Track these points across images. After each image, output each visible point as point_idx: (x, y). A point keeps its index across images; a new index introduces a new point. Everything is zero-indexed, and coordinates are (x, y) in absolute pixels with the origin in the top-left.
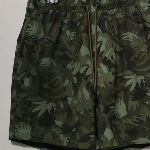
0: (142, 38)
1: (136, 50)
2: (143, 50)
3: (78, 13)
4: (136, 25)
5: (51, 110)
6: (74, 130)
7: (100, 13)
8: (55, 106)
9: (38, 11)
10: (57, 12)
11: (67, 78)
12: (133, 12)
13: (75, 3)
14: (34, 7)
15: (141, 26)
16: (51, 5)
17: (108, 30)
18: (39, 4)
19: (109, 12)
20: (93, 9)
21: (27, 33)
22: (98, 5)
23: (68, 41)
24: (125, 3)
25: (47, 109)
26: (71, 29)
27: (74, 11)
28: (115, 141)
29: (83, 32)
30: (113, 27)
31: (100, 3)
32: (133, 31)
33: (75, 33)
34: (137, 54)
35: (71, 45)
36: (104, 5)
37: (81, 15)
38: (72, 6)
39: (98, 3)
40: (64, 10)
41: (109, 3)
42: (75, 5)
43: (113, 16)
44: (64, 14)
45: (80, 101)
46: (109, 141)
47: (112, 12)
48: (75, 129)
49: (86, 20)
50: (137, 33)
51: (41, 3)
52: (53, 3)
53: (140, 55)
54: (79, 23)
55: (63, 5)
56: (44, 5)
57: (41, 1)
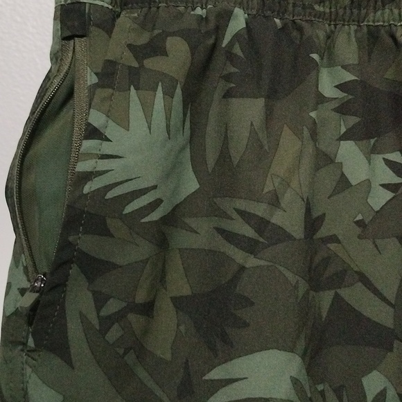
9: (145, 23)
10: (277, 21)
21: (88, 176)
23: (359, 217)
26: (368, 136)
35: (378, 242)
40: (317, 7)
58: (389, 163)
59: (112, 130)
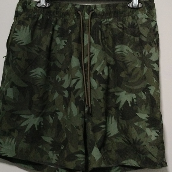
0: (137, 52)
1: (129, 65)
2: (137, 66)
3: (70, 20)
4: (132, 37)
5: (38, 125)
6: (62, 148)
7: (94, 21)
8: (43, 121)
11: (56, 91)
12: (129, 23)
13: (68, 9)
14: (22, 10)
15: (137, 39)
16: (41, 9)
17: (102, 41)
18: (28, 7)
19: (104, 21)
20: (87, 17)
22: (92, 12)
23: (58, 50)
24: (122, 13)
25: (34, 124)
26: (61, 37)
27: (66, 18)
28: (103, 161)
29: (74, 41)
30: (107, 38)
31: (95, 10)
32: (128, 44)
33: (66, 41)
34: (130, 69)
36: (99, 13)
37: (73, 22)
38: (64, 11)
39: (92, 10)
41: (105, 11)
42: (68, 10)
43: (108, 26)
44: (55, 19)
45: (69, 117)
46: (96, 160)
47: (107, 21)
48: (63, 146)
49: (78, 28)
50: (131, 46)
51: (31, 5)
52: (43, 7)
53: (133, 70)
54: (70, 31)
55: (54, 10)
56: (34, 9)
57: (31, 4)
58: (65, 42)
59: (18, 32)
